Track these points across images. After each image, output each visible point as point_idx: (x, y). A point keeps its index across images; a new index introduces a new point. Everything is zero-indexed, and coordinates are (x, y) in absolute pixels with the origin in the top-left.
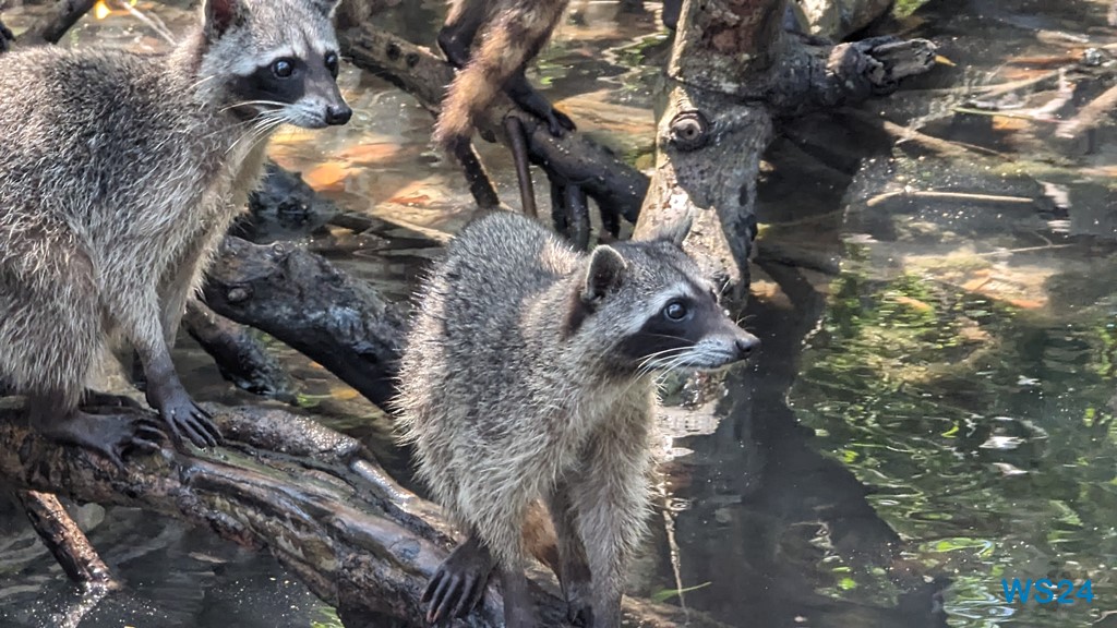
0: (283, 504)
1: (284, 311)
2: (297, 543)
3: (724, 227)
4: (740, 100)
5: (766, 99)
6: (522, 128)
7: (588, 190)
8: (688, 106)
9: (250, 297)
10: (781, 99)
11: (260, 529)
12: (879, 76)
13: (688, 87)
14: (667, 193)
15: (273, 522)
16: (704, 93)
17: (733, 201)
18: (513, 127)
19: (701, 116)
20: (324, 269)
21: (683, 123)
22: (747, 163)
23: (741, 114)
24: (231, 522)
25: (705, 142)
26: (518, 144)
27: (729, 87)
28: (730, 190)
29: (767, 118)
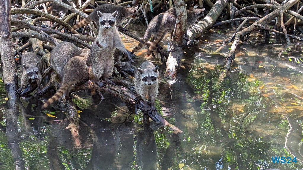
0: (119, 91)
1: (126, 69)
2: (120, 96)
3: (177, 60)
4: (179, 46)
5: (182, 46)
6: (157, 49)
7: (164, 56)
8: (173, 47)
9: (122, 68)
10: (183, 46)
11: (117, 94)
12: (194, 44)
13: (173, 45)
14: (171, 56)
15: (118, 93)
16: (175, 46)
17: (178, 57)
18: (156, 49)
19: (174, 48)
20: (130, 65)
21: (172, 49)
22: (179, 53)
23: (179, 48)
24: (114, 93)
25: (175, 51)
26: (157, 51)
27: (177, 45)
28: (177, 56)
29: (182, 48)
